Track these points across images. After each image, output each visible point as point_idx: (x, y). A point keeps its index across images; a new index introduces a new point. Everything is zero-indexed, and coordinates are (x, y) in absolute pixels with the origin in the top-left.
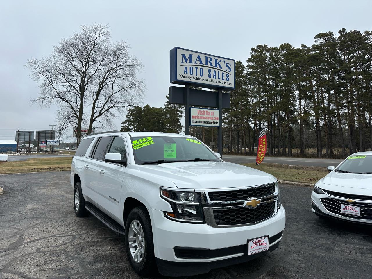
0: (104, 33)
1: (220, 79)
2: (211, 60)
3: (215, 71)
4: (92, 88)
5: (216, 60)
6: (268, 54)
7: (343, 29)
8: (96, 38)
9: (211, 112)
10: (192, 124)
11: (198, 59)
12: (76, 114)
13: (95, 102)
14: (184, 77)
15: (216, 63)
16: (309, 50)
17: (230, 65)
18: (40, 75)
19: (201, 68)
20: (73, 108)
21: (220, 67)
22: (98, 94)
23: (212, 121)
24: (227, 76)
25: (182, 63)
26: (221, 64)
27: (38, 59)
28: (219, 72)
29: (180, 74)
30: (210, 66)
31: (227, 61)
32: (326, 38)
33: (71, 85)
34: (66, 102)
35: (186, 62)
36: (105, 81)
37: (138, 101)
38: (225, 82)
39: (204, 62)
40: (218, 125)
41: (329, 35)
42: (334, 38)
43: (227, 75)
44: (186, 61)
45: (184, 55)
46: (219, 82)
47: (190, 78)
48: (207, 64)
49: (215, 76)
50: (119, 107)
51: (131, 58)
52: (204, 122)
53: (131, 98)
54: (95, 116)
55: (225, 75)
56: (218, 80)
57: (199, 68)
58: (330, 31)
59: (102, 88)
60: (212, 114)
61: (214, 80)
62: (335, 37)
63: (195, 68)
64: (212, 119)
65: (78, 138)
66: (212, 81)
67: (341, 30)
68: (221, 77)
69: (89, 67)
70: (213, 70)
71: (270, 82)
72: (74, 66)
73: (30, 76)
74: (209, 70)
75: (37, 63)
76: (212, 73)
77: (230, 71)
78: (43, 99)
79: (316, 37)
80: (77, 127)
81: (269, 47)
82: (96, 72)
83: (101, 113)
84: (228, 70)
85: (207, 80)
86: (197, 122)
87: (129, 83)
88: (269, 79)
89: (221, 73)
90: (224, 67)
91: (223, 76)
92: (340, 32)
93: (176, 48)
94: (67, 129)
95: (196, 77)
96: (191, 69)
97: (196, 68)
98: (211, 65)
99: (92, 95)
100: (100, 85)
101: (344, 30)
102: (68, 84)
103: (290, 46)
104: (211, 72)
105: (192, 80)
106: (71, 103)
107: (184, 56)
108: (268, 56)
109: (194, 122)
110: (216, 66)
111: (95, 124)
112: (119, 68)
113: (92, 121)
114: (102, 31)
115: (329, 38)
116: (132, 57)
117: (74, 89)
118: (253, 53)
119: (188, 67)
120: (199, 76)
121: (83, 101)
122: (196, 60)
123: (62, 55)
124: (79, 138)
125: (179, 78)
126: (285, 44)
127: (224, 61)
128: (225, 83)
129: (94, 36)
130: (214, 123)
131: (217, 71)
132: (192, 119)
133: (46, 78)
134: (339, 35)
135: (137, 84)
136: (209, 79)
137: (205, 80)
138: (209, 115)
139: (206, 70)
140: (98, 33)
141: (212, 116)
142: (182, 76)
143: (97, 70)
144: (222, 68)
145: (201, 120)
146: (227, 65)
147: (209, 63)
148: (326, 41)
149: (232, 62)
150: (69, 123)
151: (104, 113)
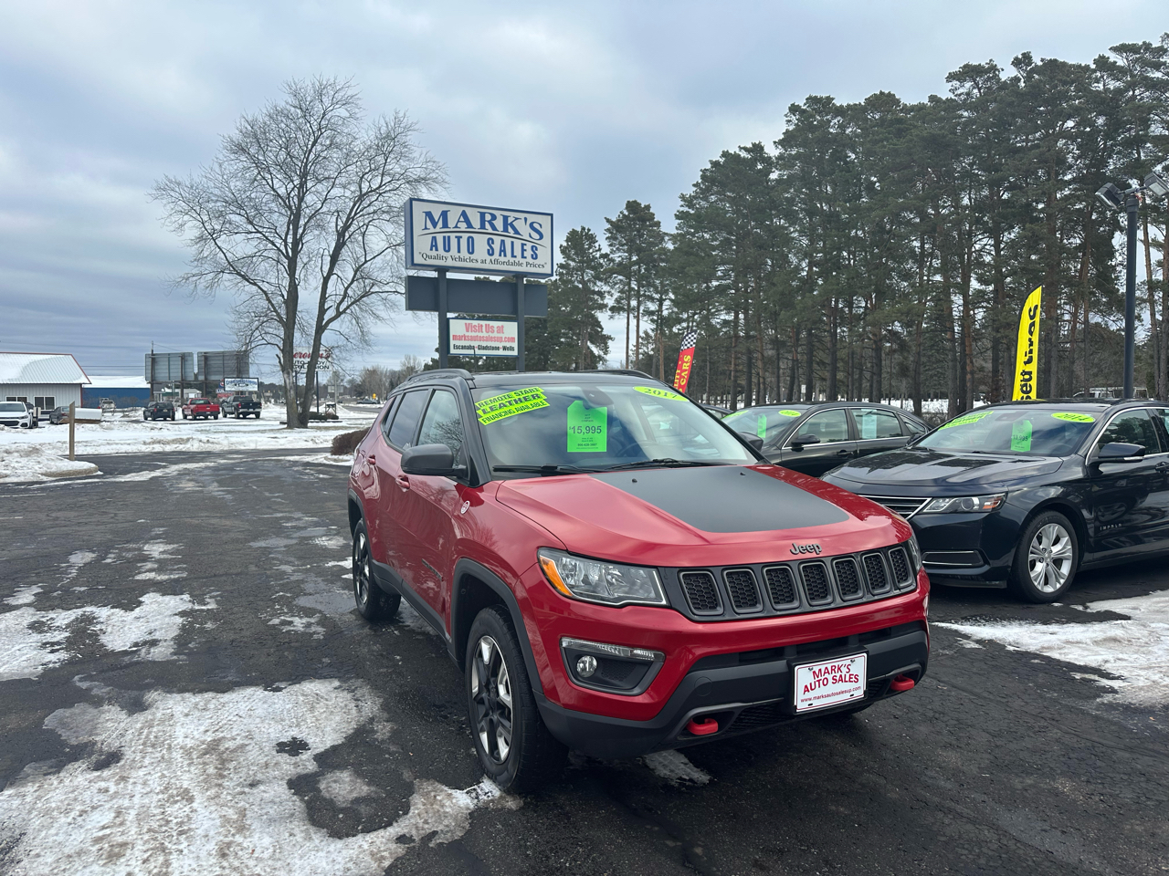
1: (515, 257)
2: (494, 217)
3: (503, 242)
4: (318, 244)
5: (505, 218)
7: (1024, 55)
8: (324, 114)
9: (499, 327)
10: (453, 351)
11: (462, 219)
12: (278, 315)
13: (326, 280)
14: (430, 257)
15: (506, 224)
17: (541, 226)
18: (186, 218)
19: (469, 238)
20: (268, 299)
21: (517, 232)
22: (335, 258)
23: (501, 345)
24: (534, 249)
25: (426, 228)
26: (519, 225)
27: (179, 179)
28: (512, 243)
29: (420, 253)
30: (490, 231)
31: (531, 218)
32: (980, 81)
33: (267, 238)
34: (251, 283)
35: (435, 227)
36: (349, 226)
38: (527, 264)
39: (476, 223)
40: (516, 353)
41: (987, 71)
42: (1003, 79)
43: (533, 247)
44: (435, 225)
45: (430, 212)
46: (514, 264)
47: (445, 258)
48: (483, 226)
49: (503, 251)
50: (384, 295)
51: (421, 159)
52: (480, 348)
54: (327, 317)
55: (528, 247)
57: (465, 236)
58: (991, 60)
59: (344, 243)
60: (500, 330)
61: (502, 259)
63: (456, 237)
64: (500, 340)
65: (286, 376)
66: (497, 261)
67: (1020, 57)
68: (518, 251)
69: (307, 191)
70: (497, 240)
72: (272, 188)
73: (163, 221)
74: (489, 239)
75: (177, 190)
76: (497, 247)
77: (541, 237)
78: (195, 278)
79: (951, 77)
80: (281, 345)
81: (837, 103)
82: (322, 204)
83: (341, 310)
84: (536, 236)
85: (484, 262)
86: (463, 347)
89: (518, 244)
90: (525, 230)
91: (523, 250)
92: (1017, 63)
93: (412, 200)
95: (457, 255)
96: (447, 242)
97: (459, 238)
98: (494, 228)
99: (319, 262)
100: (339, 237)
101: (1027, 58)
102: (259, 235)
103: (896, 101)
104: (493, 243)
105: (450, 263)
106: (265, 287)
107: (429, 214)
109: (456, 347)
110: (506, 230)
111: (328, 338)
112: (390, 187)
113: (320, 329)
114: (339, 96)
115: (989, 80)
116: (423, 156)
117: (273, 247)
118: (796, 120)
119: (440, 238)
120: (464, 253)
121: (297, 277)
122: (458, 221)
123: (243, 158)
124: (288, 373)
125: (418, 259)
126: (881, 93)
127: (526, 219)
128: (528, 266)
129: (318, 109)
130: (505, 348)
131: (508, 241)
132: (452, 343)
133: (201, 224)
134: (1014, 72)
136: (488, 258)
137: (480, 261)
138: (493, 332)
139: (481, 242)
140: (327, 100)
141: (500, 335)
142: (425, 256)
143: (326, 199)
144: (519, 234)
145: (472, 343)
146: (531, 226)
147: (487, 225)
148: (979, 90)
149: (545, 221)
150: (260, 337)
151: (348, 311)
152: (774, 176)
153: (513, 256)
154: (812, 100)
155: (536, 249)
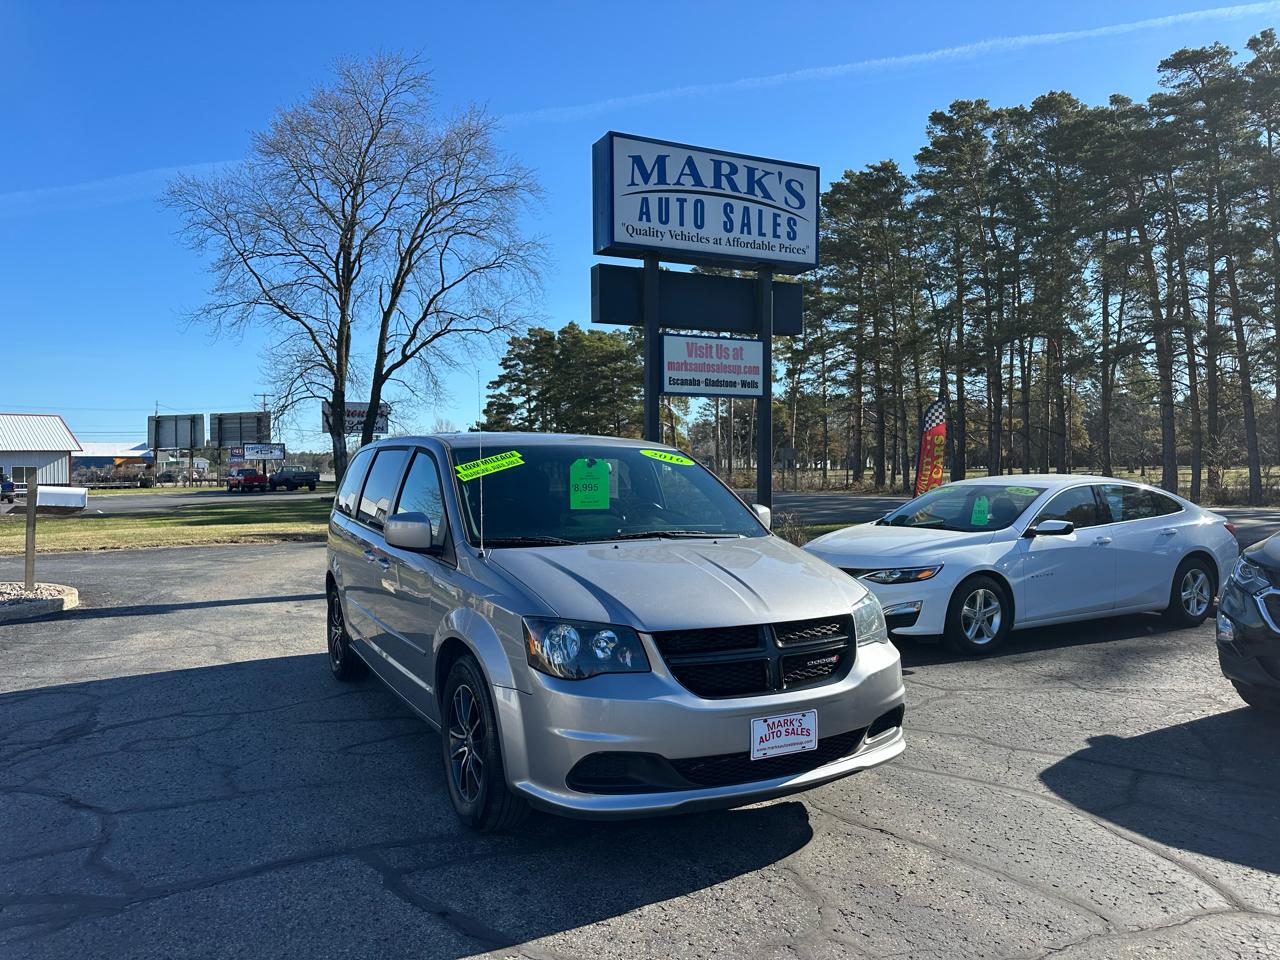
0: (412, 83)
1: (764, 235)
2: (734, 169)
3: (746, 209)
4: (377, 270)
5: (751, 171)
6: (989, 133)
7: (1264, 34)
8: (386, 101)
9: (734, 349)
10: (669, 388)
11: (687, 171)
12: (327, 359)
13: (387, 315)
14: (639, 232)
15: (752, 182)
16: (1139, 113)
17: (801, 185)
18: (209, 231)
19: (697, 202)
20: (314, 339)
21: (767, 195)
22: (396, 291)
23: (738, 379)
24: (791, 222)
25: (633, 184)
26: (770, 183)
27: (199, 180)
28: (760, 212)
29: (623, 224)
30: (728, 191)
31: (788, 173)
32: (1202, 69)
33: (310, 262)
34: (293, 318)
35: (646, 182)
36: (417, 247)
37: (526, 312)
38: (782, 246)
39: (708, 178)
40: (759, 391)
41: (1212, 56)
42: (1233, 66)
43: (790, 219)
44: (646, 178)
45: (640, 156)
46: (761, 246)
47: (659, 234)
48: (717, 184)
49: (746, 225)
50: (464, 334)
51: (504, 164)
52: (709, 382)
53: (502, 302)
54: (388, 363)
55: (783, 219)
56: (759, 240)
57: (691, 199)
58: (1216, 43)
59: (409, 270)
60: (738, 353)
61: (745, 238)
62: (1234, 62)
63: (678, 200)
64: (737, 370)
65: (336, 438)
66: (737, 242)
67: (1259, 36)
68: (768, 228)
69: (364, 199)
71: (998, 232)
72: (317, 199)
74: (727, 205)
75: (197, 193)
76: (737, 218)
77: (802, 206)
78: (219, 311)
79: (1165, 65)
80: (330, 400)
81: (993, 106)
82: (385, 215)
83: (408, 353)
84: (795, 203)
85: (717, 242)
86: (684, 382)
87: (495, 249)
88: (992, 223)
89: (768, 213)
90: (779, 193)
91: (776, 225)
92: (1253, 44)
93: (612, 135)
94: (297, 406)
95: (679, 230)
96: (664, 206)
97: (682, 201)
98: (734, 187)
99: (377, 293)
100: (403, 260)
102: (300, 258)
103: (1072, 102)
104: (732, 212)
105: (668, 242)
106: (308, 322)
107: (638, 161)
108: (990, 139)
109: (673, 382)
110: (751, 191)
111: (388, 391)
112: (465, 199)
113: (380, 379)
114: (403, 76)
115: (1212, 68)
116: (507, 160)
117: (318, 273)
118: (938, 131)
119: (653, 199)
120: (689, 227)
121: (350, 313)
122: (682, 174)
123: (279, 160)
124: (340, 435)
125: (621, 236)
126: (1052, 93)
127: (780, 174)
128: (783, 250)
130: (744, 384)
131: (754, 209)
132: (668, 374)
133: (228, 239)
134: (1250, 56)
135: (521, 253)
136: (725, 236)
137: (712, 241)
138: (727, 358)
139: (714, 207)
140: (389, 81)
141: (738, 362)
142: (630, 231)
143: (389, 209)
144: (770, 198)
145: (697, 376)
146: (788, 183)
147: (724, 182)
148: (1202, 80)
149: (807, 177)
150: (304, 388)
151: (417, 355)
152: (909, 199)
153: (761, 234)
154: (959, 107)
155: (795, 224)
